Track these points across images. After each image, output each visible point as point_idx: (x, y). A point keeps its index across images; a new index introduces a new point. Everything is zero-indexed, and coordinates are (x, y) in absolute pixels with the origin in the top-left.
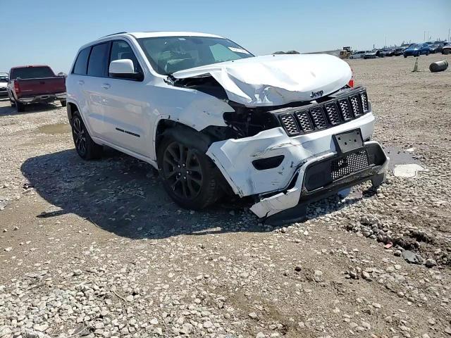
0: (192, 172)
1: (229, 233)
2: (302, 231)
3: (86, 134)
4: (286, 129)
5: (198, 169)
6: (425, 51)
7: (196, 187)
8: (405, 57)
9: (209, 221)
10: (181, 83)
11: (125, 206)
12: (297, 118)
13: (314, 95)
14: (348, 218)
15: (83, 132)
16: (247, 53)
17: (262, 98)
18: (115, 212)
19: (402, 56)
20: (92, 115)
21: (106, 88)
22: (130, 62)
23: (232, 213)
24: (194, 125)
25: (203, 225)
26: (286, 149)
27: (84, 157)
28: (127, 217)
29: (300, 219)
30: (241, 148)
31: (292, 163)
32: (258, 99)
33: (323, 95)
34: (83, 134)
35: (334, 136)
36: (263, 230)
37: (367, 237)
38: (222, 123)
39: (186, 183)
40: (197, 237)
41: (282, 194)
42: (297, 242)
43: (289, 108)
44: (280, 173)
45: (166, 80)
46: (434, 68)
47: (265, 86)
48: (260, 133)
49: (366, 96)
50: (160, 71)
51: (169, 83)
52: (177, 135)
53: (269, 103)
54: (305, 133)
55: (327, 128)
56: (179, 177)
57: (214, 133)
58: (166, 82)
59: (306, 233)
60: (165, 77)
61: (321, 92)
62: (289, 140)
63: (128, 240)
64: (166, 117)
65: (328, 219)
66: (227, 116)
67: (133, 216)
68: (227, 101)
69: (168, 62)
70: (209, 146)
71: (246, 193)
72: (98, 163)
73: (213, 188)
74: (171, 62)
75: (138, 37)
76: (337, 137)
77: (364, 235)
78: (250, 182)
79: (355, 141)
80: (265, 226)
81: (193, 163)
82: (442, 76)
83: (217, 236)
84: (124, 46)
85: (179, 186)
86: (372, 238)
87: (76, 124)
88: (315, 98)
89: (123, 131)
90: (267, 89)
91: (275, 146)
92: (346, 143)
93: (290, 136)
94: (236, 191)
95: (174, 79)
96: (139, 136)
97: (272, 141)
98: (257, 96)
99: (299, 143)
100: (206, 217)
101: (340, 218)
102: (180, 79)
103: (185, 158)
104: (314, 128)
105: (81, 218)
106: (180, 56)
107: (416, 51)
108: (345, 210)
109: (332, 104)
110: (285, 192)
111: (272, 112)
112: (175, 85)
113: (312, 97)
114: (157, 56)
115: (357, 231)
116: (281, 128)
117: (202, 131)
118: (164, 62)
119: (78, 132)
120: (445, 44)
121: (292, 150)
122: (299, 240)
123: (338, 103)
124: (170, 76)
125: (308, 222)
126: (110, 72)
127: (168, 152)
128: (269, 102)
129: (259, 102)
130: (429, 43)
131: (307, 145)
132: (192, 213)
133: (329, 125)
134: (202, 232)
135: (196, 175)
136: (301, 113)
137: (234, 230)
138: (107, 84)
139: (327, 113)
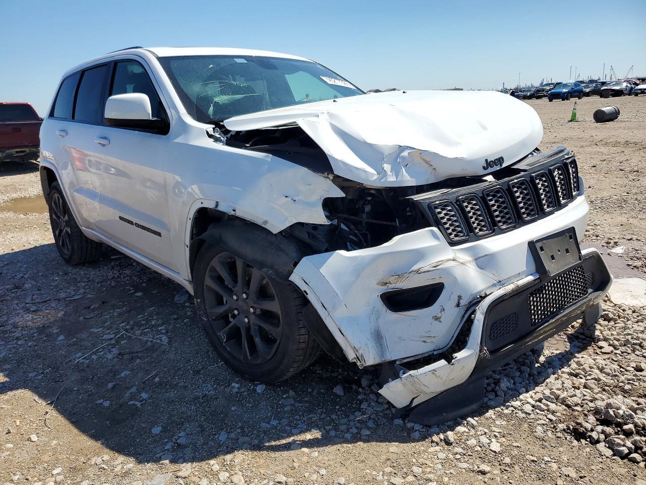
0: (262, 310)
1: (338, 446)
2: (484, 440)
3: (72, 223)
4: (444, 231)
5: (274, 306)
6: (576, 92)
7: (269, 340)
8: (551, 100)
9: (294, 412)
10: (239, 139)
11: (132, 370)
12: (462, 209)
13: (489, 164)
14: (568, 406)
15: (66, 218)
16: (352, 87)
17: (396, 171)
18: (110, 385)
19: (546, 100)
20: (80, 190)
21: (103, 145)
22: (144, 98)
23: (338, 390)
24: (266, 222)
25: (285, 421)
26: (447, 271)
27: (68, 261)
28: (132, 397)
29: (474, 406)
30: (360, 268)
31: (460, 297)
32: (389, 173)
33: (504, 165)
34: (66, 222)
35: (532, 245)
36: (405, 437)
37: (622, 458)
38: (319, 217)
39: (248, 329)
40: (273, 454)
41: (443, 362)
42: (483, 473)
43: (445, 190)
44: (437, 319)
45: (211, 132)
46: (601, 117)
47: (402, 148)
48: (396, 239)
49: (576, 167)
50: (201, 117)
51: (217, 140)
52: (231, 239)
53: (408, 180)
54: (479, 238)
55: (515, 228)
56: (234, 316)
57: (305, 237)
58: (210, 136)
59: (495, 446)
60: (210, 128)
61: (500, 160)
62: (451, 253)
63: (130, 464)
64: (210, 205)
65: (528, 408)
66: (329, 205)
67: (144, 395)
68: (331, 177)
69: (216, 99)
70: (296, 264)
71: (371, 359)
72: (92, 273)
73: (303, 345)
74: (221, 99)
75: (160, 55)
76: (538, 245)
77: (616, 453)
78: (378, 337)
79: (567, 251)
80: (409, 425)
81: (263, 294)
82: (614, 129)
83: (315, 453)
84: (137, 70)
85: (235, 334)
86: (634, 461)
87: (55, 203)
88: (490, 170)
89: (131, 223)
90: (405, 154)
91: (425, 265)
92: (553, 258)
93: (452, 244)
94: (351, 356)
95: (226, 132)
96: (159, 234)
97: (420, 254)
98: (387, 167)
99: (470, 259)
100: (288, 399)
101: (553, 406)
102: (238, 133)
103: (248, 283)
104: (494, 228)
105: (40, 401)
106: (236, 90)
107: (565, 93)
108: (553, 383)
109: (522, 183)
110: (449, 358)
111: (417, 198)
112: (228, 143)
113: (484, 168)
114: (195, 89)
115: (598, 441)
116: (435, 229)
117: (281, 232)
118: (208, 100)
119: (58, 217)
120: (603, 84)
121: (458, 272)
122: (485, 467)
123: (532, 180)
124: (218, 125)
125: (490, 413)
126: (106, 116)
127: (214, 270)
128: (408, 178)
129: (391, 180)
130: (582, 82)
131: (484, 262)
132: (260, 389)
133: (518, 221)
134: (284, 442)
135: (267, 316)
136: (469, 199)
137: (348, 436)
138: (105, 138)
139: (514, 199)
